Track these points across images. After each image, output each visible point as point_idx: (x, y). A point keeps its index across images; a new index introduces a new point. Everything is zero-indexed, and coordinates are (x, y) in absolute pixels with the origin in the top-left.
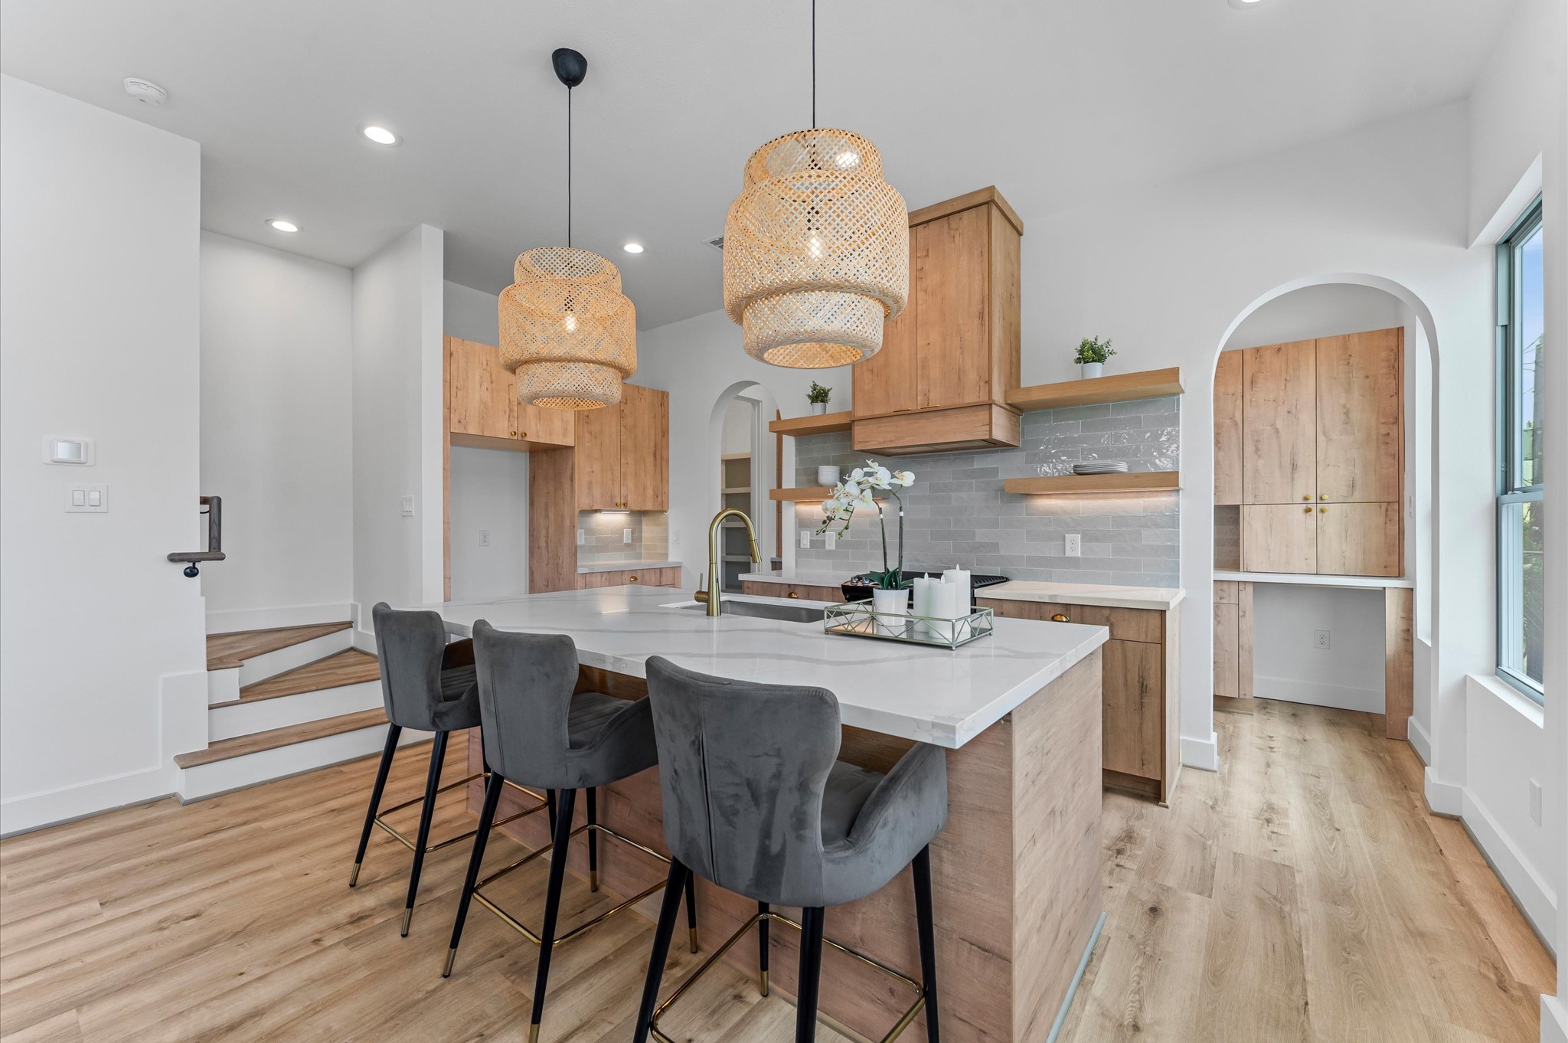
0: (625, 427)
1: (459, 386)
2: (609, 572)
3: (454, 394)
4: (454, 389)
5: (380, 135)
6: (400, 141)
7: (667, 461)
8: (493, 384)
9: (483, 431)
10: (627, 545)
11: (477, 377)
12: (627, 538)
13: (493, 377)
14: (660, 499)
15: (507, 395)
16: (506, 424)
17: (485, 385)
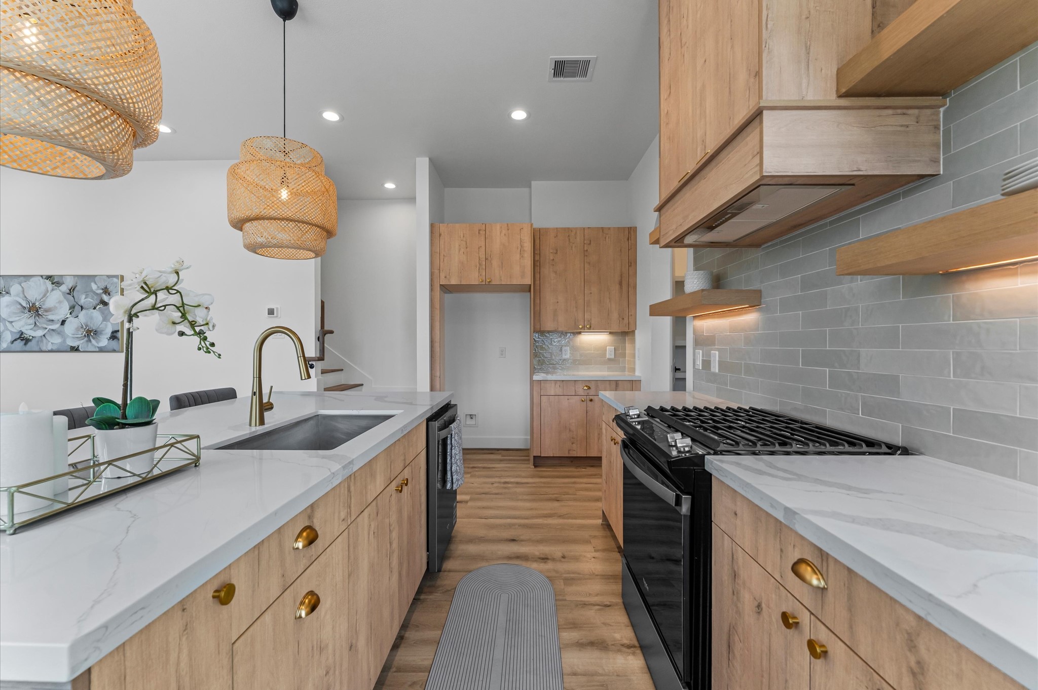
0: (589, 263)
1: (445, 255)
2: (563, 381)
3: (442, 260)
4: (442, 257)
5: (331, 116)
6: (342, 118)
7: (635, 287)
8: (468, 249)
9: (461, 282)
10: (610, 360)
11: (457, 246)
12: (610, 354)
13: (468, 244)
14: (626, 321)
15: (477, 255)
16: (477, 274)
17: (462, 250)
